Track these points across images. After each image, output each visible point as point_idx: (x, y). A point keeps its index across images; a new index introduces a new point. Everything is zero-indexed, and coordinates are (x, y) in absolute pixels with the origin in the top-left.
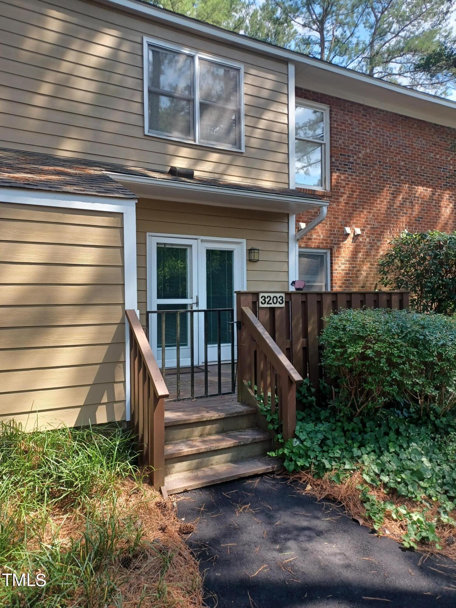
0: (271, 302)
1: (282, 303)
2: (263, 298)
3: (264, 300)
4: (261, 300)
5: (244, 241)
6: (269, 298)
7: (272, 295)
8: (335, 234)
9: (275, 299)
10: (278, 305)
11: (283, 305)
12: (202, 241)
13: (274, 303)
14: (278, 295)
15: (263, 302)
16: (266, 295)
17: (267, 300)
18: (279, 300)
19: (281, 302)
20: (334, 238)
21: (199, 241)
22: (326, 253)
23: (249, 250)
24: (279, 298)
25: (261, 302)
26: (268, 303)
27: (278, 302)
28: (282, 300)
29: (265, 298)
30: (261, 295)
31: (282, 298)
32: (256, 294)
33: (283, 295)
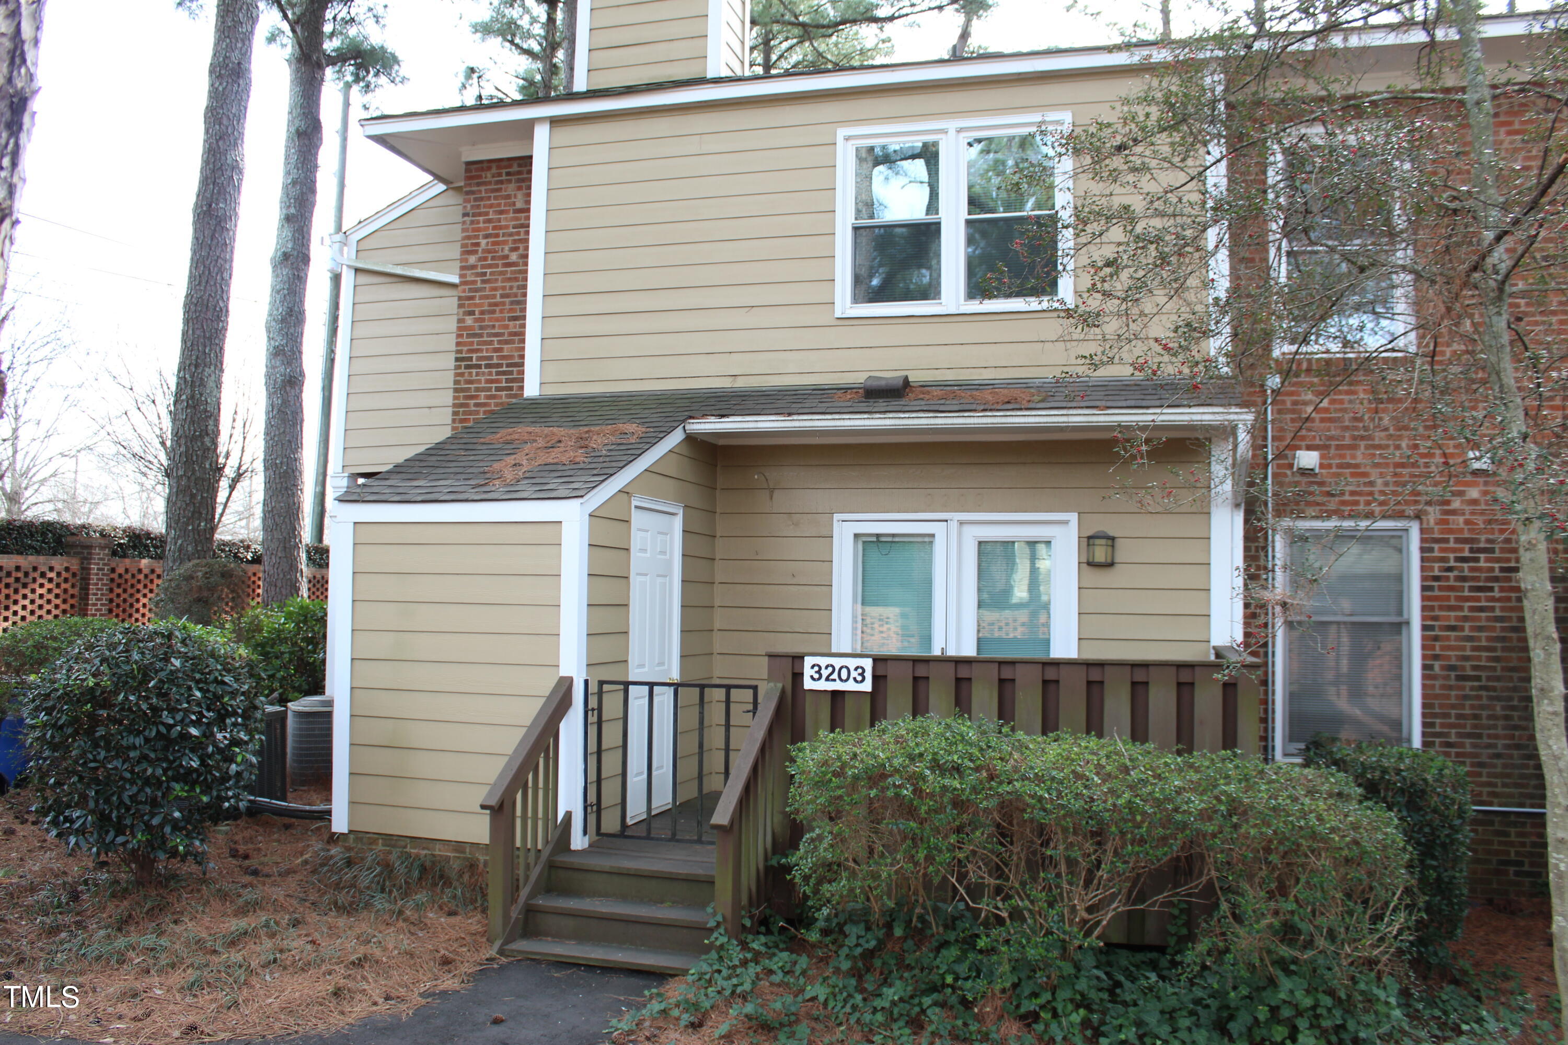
0: (835, 676)
1: (862, 681)
2: (816, 669)
3: (819, 672)
4: (808, 672)
5: (1073, 517)
6: (830, 669)
7: (838, 662)
9: (844, 672)
10: (850, 686)
11: (867, 686)
12: (961, 523)
13: (842, 680)
14: (852, 663)
15: (816, 676)
16: (823, 661)
17: (825, 673)
18: (854, 674)
19: (859, 678)
21: (954, 525)
22: (1402, 531)
23: (1089, 538)
24: (856, 669)
25: (812, 677)
26: (827, 679)
27: (851, 679)
28: (862, 674)
29: (820, 668)
30: (809, 661)
31: (864, 671)
32: (798, 659)
33: (868, 664)
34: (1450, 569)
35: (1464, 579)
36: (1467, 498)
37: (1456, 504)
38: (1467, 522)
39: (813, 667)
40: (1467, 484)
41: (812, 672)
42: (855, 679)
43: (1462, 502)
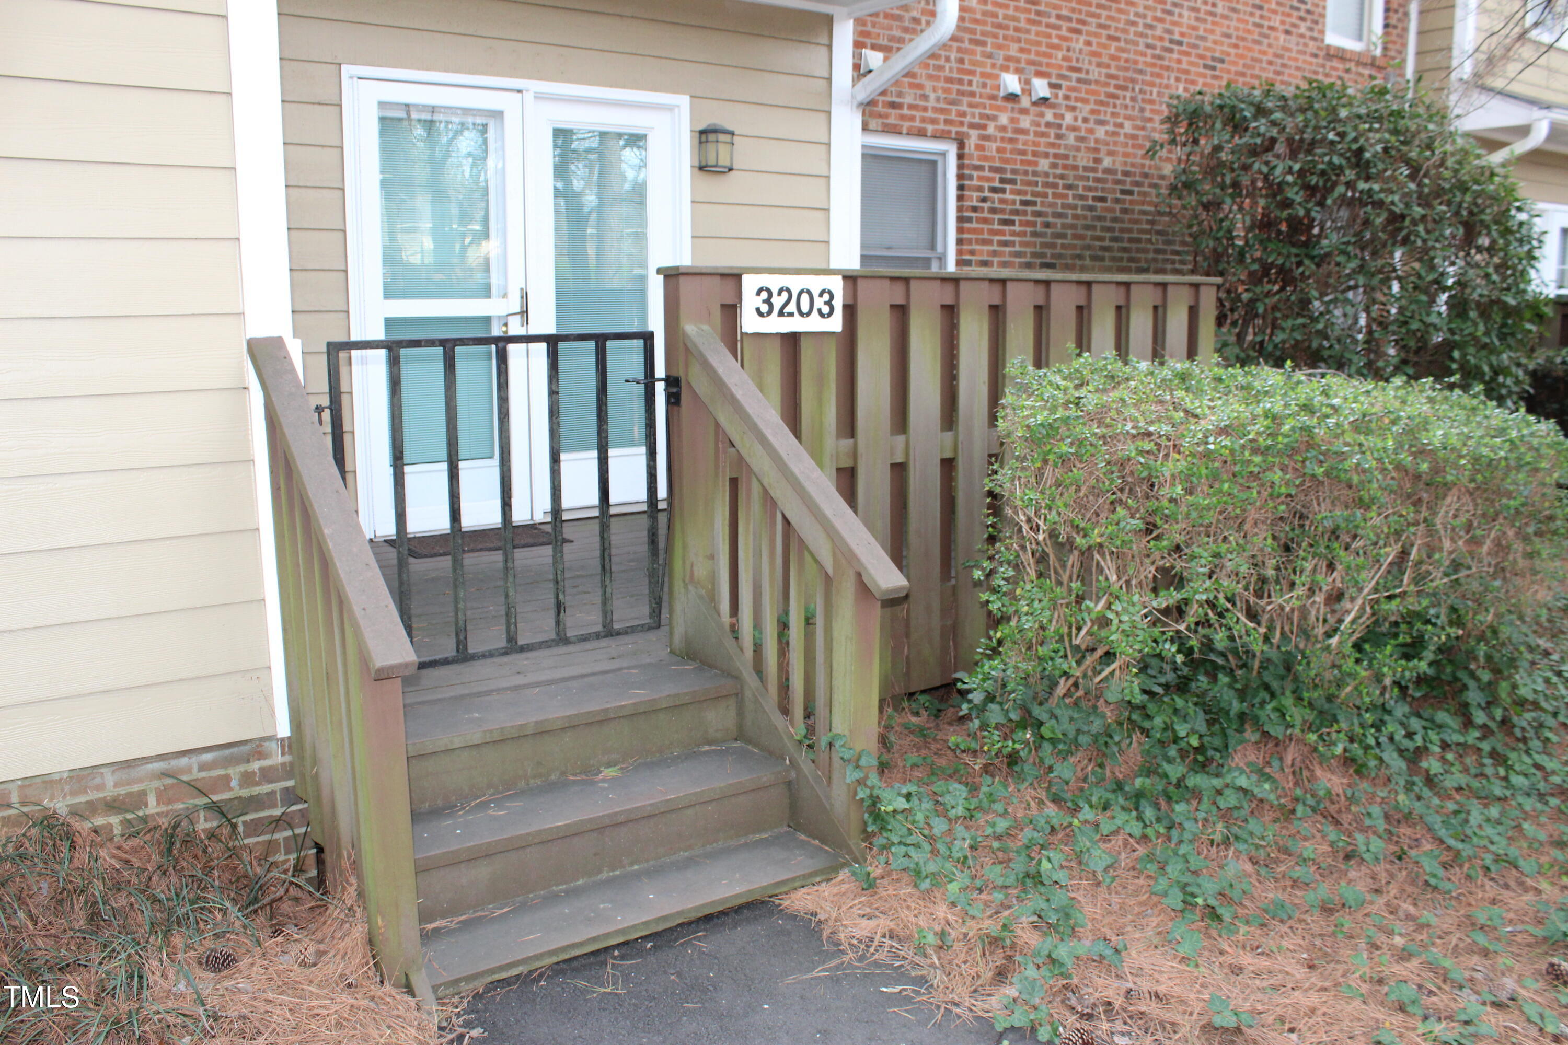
0: (792, 307)
1: (830, 314)
2: (764, 295)
3: (768, 301)
4: (750, 302)
5: (683, 101)
6: (785, 295)
7: (796, 283)
8: (973, 94)
9: (805, 298)
10: (814, 324)
11: (835, 324)
12: (539, 97)
13: (801, 314)
14: (816, 283)
15: (763, 308)
16: (774, 282)
17: (777, 302)
18: (819, 303)
19: (826, 310)
20: (971, 105)
21: (529, 97)
22: (943, 154)
23: (702, 132)
24: (821, 294)
25: (758, 311)
26: (781, 314)
27: (815, 311)
28: (829, 303)
29: (770, 294)
30: (750, 283)
31: (832, 296)
32: (734, 278)
33: (836, 285)
34: (984, 200)
35: (993, 211)
36: (999, 124)
37: (991, 130)
38: (999, 150)
39: (759, 293)
40: (999, 109)
41: (758, 302)
42: (820, 311)
43: (996, 127)
